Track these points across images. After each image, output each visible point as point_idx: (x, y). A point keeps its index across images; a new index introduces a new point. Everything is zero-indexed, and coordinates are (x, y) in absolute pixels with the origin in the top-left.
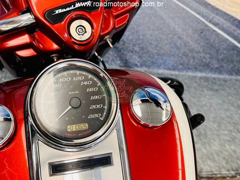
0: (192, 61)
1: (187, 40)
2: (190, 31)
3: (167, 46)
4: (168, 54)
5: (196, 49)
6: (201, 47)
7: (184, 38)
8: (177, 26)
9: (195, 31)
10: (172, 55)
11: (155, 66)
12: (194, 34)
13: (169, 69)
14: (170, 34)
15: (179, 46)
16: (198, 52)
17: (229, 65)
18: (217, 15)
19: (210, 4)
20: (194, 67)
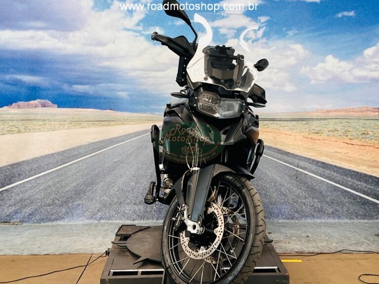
0: (304, 207)
1: (289, 186)
2: (287, 178)
3: (275, 194)
5: (301, 194)
6: (305, 192)
7: (286, 185)
8: (274, 175)
9: (291, 176)
10: (283, 203)
11: (274, 217)
12: (291, 180)
13: (289, 219)
14: (271, 182)
15: (284, 192)
16: (305, 198)
17: (342, 207)
18: (300, 160)
19: (289, 153)
20: (311, 214)
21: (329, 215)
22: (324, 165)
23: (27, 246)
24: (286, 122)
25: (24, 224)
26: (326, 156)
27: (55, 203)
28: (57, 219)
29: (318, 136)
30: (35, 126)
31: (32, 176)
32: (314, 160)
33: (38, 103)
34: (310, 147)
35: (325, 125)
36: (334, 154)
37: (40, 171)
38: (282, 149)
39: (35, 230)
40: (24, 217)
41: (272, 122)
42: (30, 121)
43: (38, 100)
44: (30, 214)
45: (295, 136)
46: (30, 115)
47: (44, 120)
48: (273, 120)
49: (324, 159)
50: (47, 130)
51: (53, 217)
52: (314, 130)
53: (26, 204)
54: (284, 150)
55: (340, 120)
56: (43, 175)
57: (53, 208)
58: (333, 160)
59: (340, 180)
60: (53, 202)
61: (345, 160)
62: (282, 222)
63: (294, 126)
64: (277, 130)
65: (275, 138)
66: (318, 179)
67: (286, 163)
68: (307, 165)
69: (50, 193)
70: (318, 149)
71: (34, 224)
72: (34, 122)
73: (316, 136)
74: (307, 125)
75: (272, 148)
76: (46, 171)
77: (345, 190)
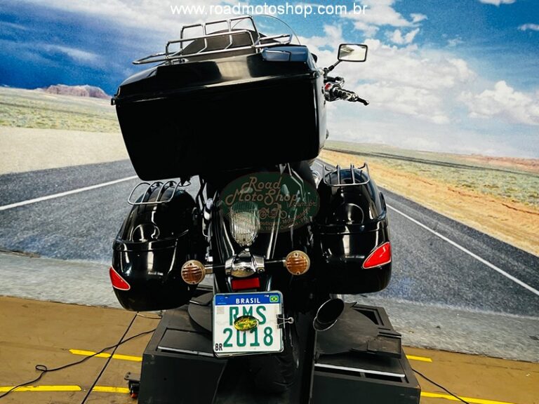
0: (435, 286)
1: (419, 255)
2: (417, 242)
3: (398, 263)
4: (401, 274)
5: (434, 268)
6: (439, 266)
7: (414, 252)
9: (422, 241)
10: (407, 277)
11: (392, 294)
12: (423, 246)
13: (411, 300)
15: (412, 263)
16: (439, 273)
17: (487, 293)
18: (439, 220)
19: (425, 208)
20: (442, 298)
21: (468, 302)
22: (471, 232)
23: (46, 288)
24: (427, 165)
25: (43, 258)
26: (476, 221)
27: (90, 234)
28: (89, 257)
29: (469, 190)
30: (77, 121)
31: (63, 191)
32: (458, 224)
33: (85, 90)
34: (455, 205)
35: (481, 176)
36: (488, 218)
37: (75, 186)
38: (417, 202)
39: (58, 268)
40: (43, 248)
41: (408, 162)
42: (70, 115)
43: (87, 86)
44: (52, 245)
45: (437, 186)
46: (72, 106)
47: (91, 116)
48: (411, 160)
49: (472, 224)
50: (93, 129)
51: (85, 253)
52: (464, 181)
53: (49, 229)
54: (420, 203)
55: (502, 173)
56: (78, 193)
57: (86, 241)
58: (485, 227)
59: (489, 256)
60: (87, 231)
61: (500, 229)
62: (402, 303)
63: (438, 172)
64: (413, 175)
65: (409, 185)
66: (460, 249)
67: (420, 222)
68: (448, 228)
69: (85, 219)
70: (467, 208)
71: (56, 260)
72: (76, 116)
73: (466, 191)
74: (456, 174)
75: (404, 199)
76: (83, 187)
77: (495, 271)
